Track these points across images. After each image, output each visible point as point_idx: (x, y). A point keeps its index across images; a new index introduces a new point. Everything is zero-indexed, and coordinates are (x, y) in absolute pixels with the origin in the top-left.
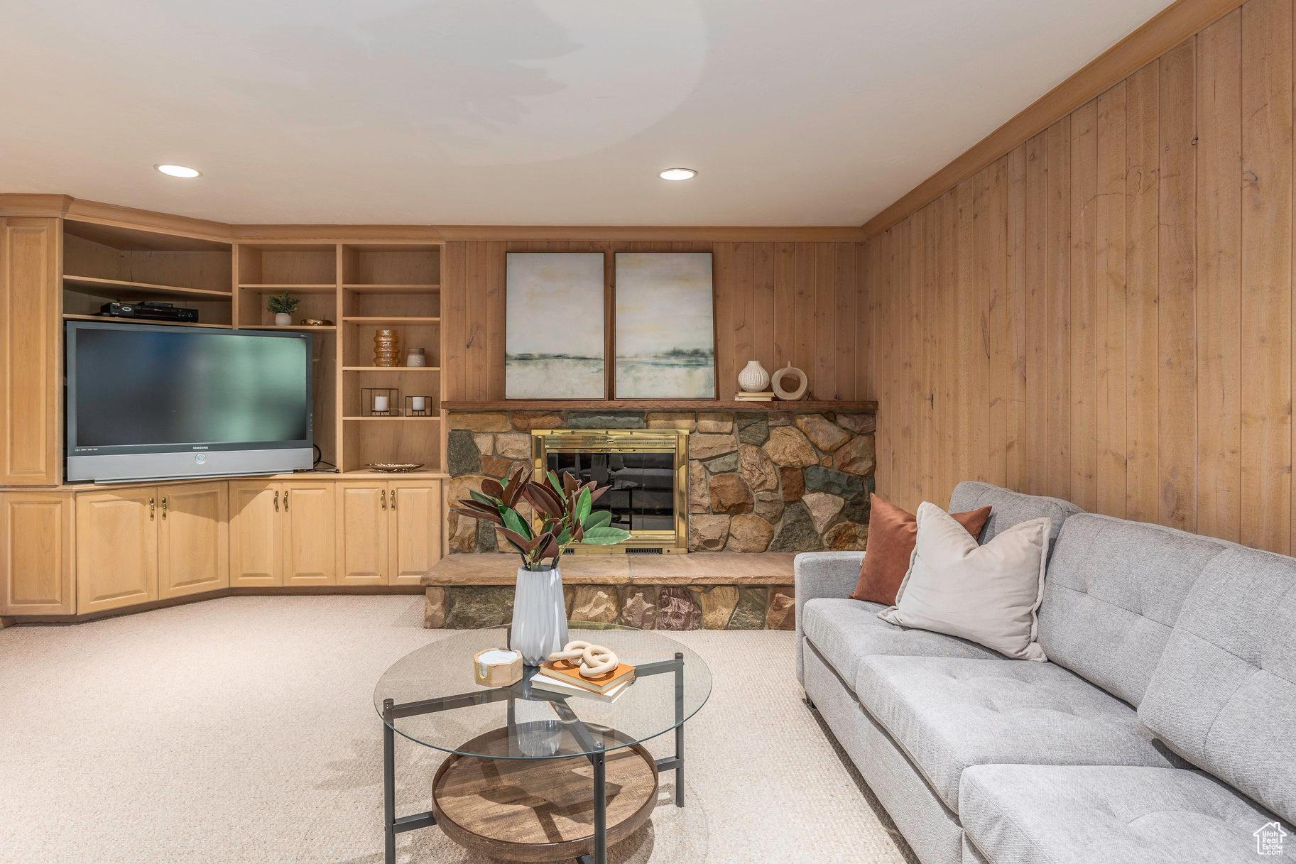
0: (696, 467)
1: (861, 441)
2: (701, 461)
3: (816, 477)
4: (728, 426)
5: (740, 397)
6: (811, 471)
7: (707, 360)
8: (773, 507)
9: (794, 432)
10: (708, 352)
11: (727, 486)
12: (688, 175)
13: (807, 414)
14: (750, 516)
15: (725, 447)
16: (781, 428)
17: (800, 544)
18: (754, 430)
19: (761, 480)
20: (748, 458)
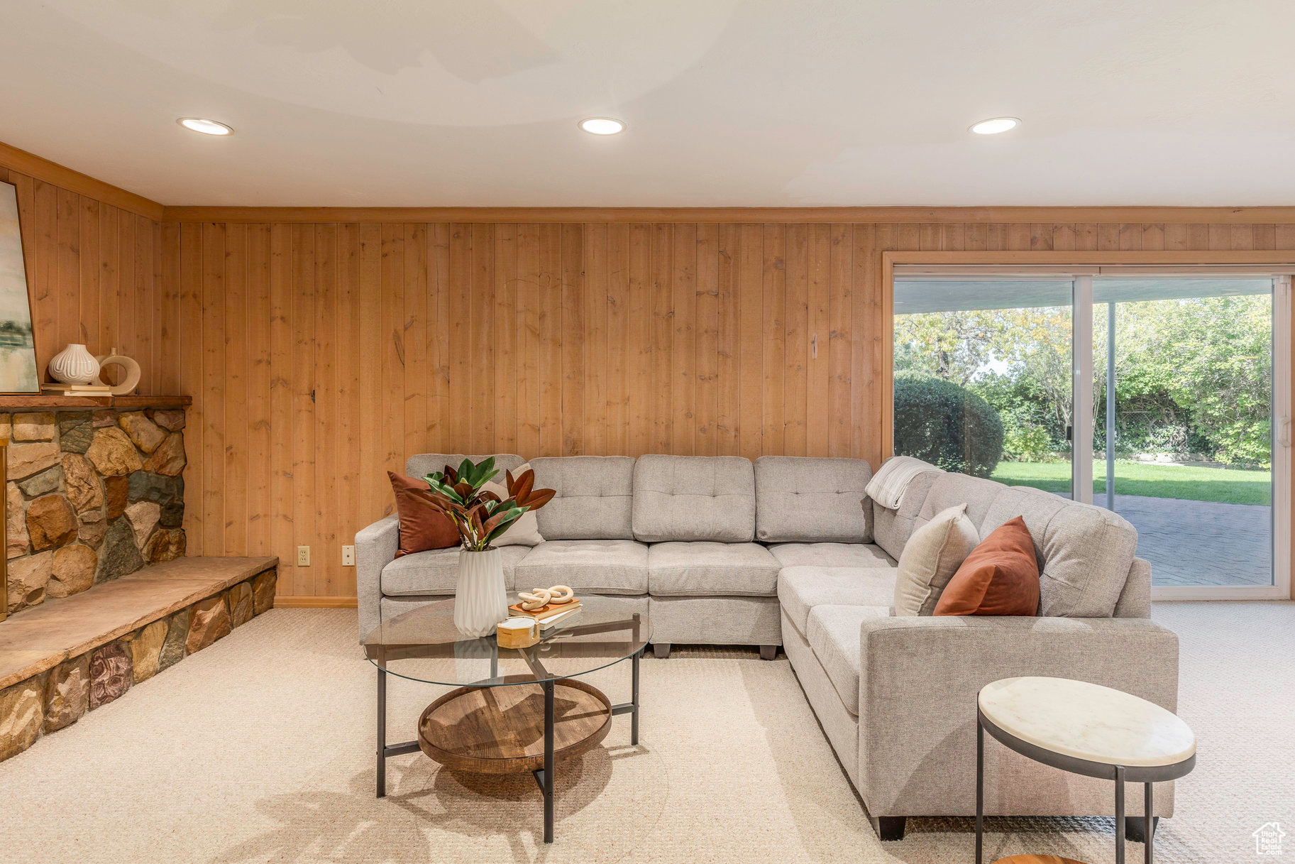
0: (13, 492)
1: (175, 438)
2: (17, 481)
3: (140, 485)
4: (51, 430)
5: (71, 391)
6: (135, 479)
7: (25, 339)
8: (99, 528)
9: (119, 433)
10: (24, 327)
11: (53, 511)
12: (223, 131)
13: (131, 411)
14: (74, 546)
15: (48, 460)
16: (105, 430)
17: (125, 566)
18: (77, 433)
19: (89, 497)
20: (76, 471)
